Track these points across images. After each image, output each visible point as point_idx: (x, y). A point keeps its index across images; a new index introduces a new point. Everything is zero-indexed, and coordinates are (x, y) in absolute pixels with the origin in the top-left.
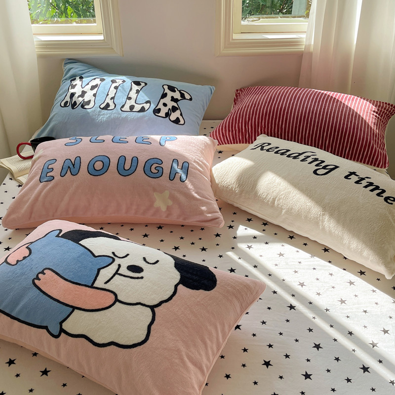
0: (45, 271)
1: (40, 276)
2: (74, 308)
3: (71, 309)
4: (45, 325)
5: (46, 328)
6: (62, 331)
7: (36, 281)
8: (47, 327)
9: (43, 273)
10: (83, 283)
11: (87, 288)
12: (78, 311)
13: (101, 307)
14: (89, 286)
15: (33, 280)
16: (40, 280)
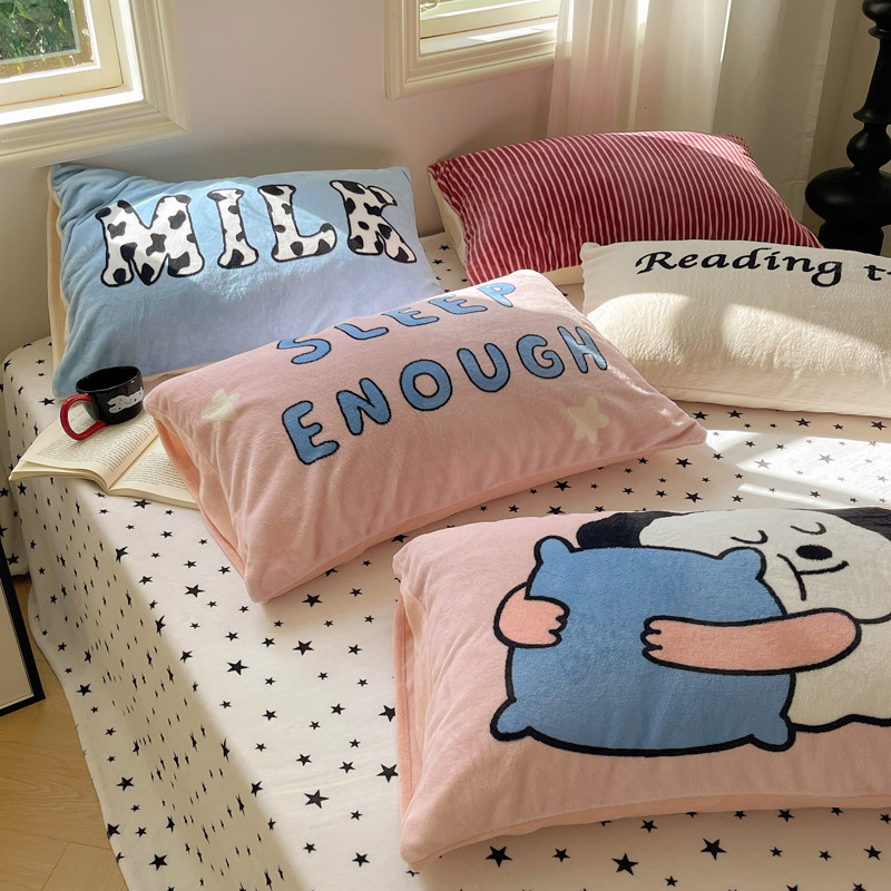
0: (654, 625)
1: (651, 638)
2: (791, 672)
3: (787, 677)
4: (744, 734)
5: (751, 739)
6: (794, 729)
7: (654, 654)
8: (751, 736)
9: (648, 631)
10: (762, 617)
11: (780, 622)
12: (802, 674)
14: (778, 619)
15: (645, 654)
16: (660, 648)
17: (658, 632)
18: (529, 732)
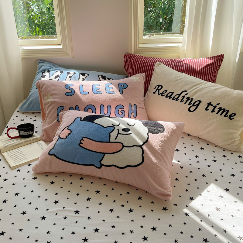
0: (83, 139)
1: (82, 141)
2: (104, 154)
3: (103, 154)
4: (92, 164)
6: (102, 165)
7: (81, 144)
8: (94, 164)
9: (82, 140)
10: (105, 141)
12: (106, 154)
13: (117, 151)
14: (108, 142)
15: (79, 144)
16: (82, 143)
17: (84, 140)
18: (54, 155)
